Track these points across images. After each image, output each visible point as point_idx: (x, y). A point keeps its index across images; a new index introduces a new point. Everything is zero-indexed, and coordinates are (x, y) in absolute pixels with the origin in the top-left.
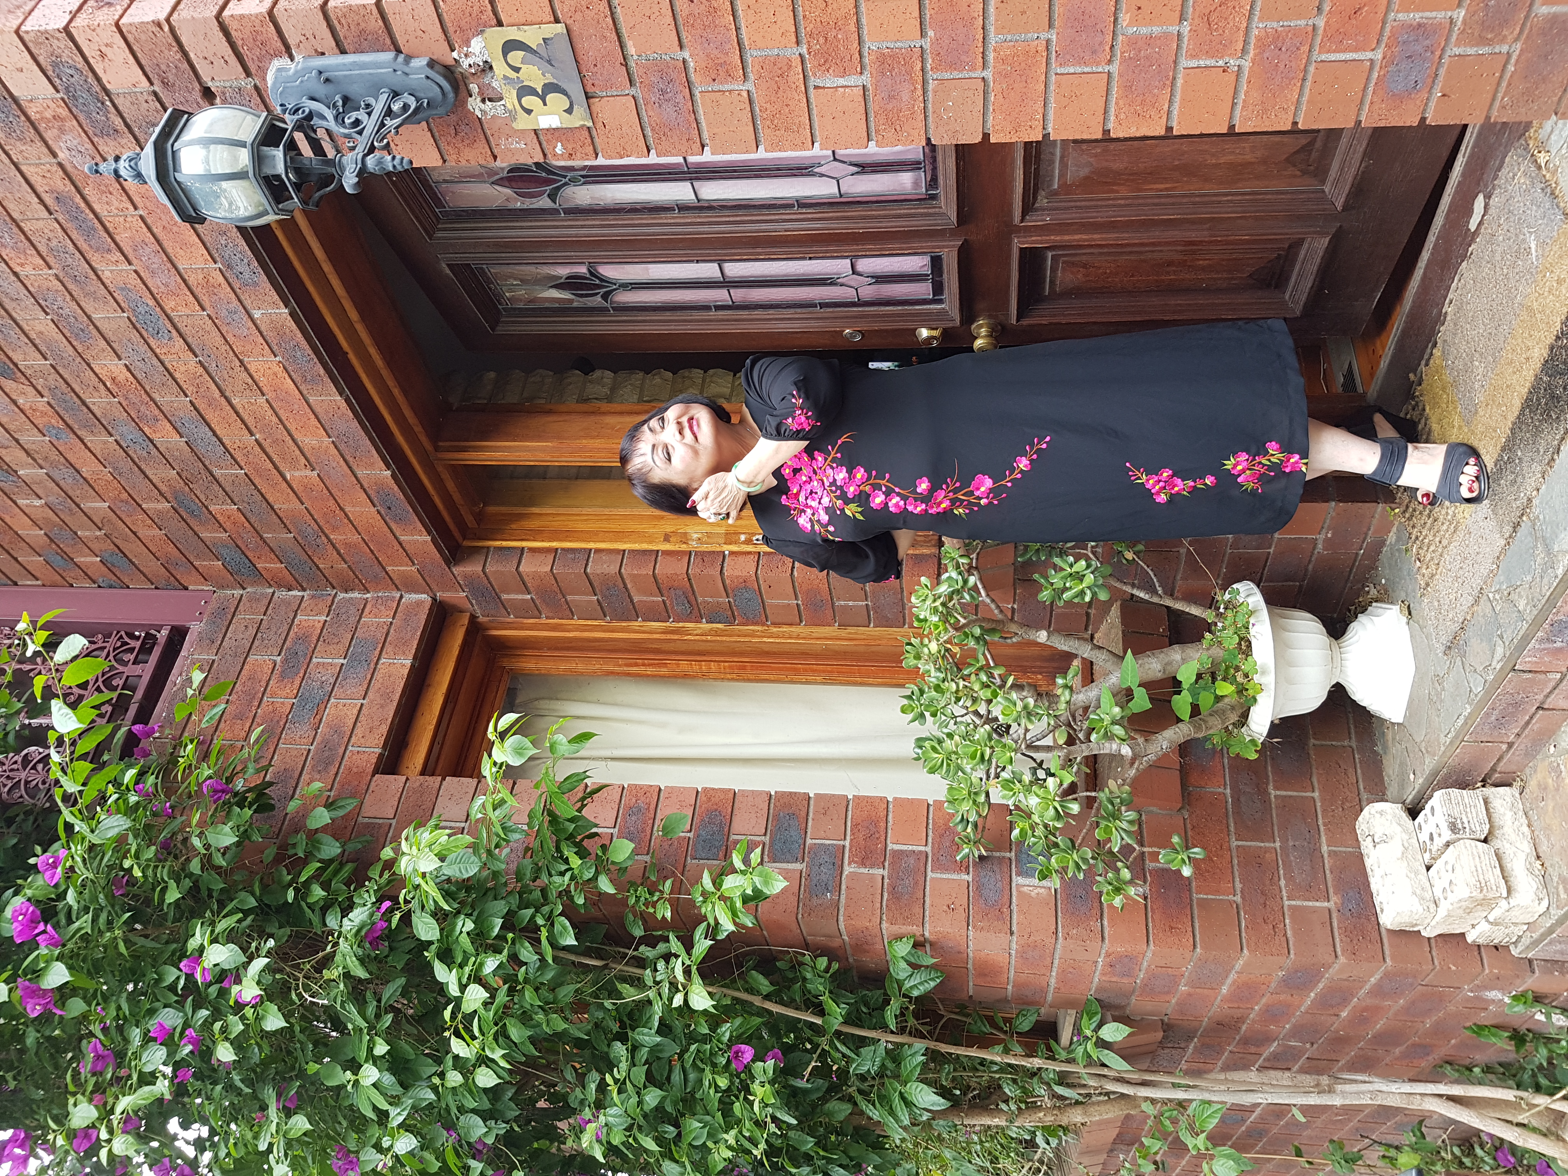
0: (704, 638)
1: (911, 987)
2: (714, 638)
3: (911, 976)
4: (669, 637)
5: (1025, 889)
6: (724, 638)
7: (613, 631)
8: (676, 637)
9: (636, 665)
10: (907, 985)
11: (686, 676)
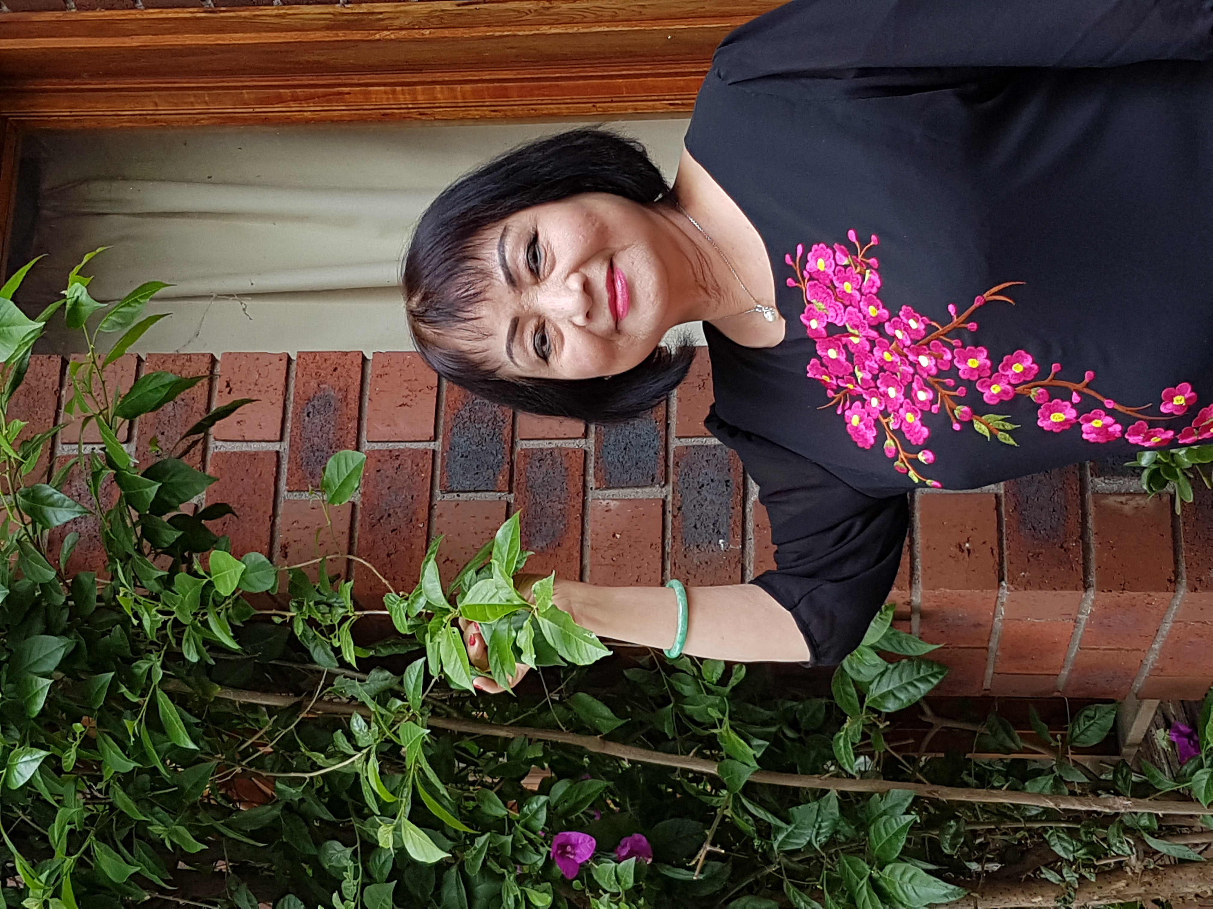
0: (416, 34)
1: (883, 696)
2: (439, 33)
3: (882, 674)
4: (341, 35)
5: (1111, 501)
6: (459, 33)
7: (221, 30)
8: (357, 35)
9: (280, 100)
10: (875, 691)
11: (385, 118)
